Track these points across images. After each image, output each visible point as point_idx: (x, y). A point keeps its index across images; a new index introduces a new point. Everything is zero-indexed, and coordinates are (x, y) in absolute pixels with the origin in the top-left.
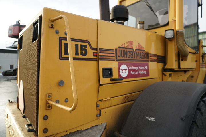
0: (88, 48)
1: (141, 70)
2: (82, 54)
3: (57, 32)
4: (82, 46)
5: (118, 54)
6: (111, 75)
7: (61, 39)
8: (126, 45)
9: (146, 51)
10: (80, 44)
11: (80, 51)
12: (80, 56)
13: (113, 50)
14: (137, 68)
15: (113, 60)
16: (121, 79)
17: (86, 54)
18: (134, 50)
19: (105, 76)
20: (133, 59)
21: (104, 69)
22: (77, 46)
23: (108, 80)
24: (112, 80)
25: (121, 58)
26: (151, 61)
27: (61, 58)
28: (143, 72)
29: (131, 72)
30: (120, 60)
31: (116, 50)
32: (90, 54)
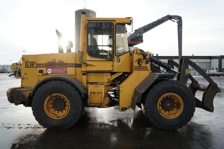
0: (34, 64)
1: (61, 71)
2: (32, 66)
3: (25, 61)
4: (32, 64)
5: (47, 65)
6: (43, 72)
7: (26, 62)
8: (51, 61)
9: (65, 62)
10: (31, 63)
11: (31, 65)
12: (31, 67)
13: (44, 64)
14: (58, 70)
15: (44, 67)
16: (47, 74)
17: (33, 66)
18: (56, 63)
19: (39, 73)
20: (56, 66)
21: (39, 70)
22: (30, 64)
23: (41, 74)
24: (42, 74)
25: (48, 66)
26: (69, 67)
27: (26, 67)
28: (62, 72)
29: (54, 72)
30: (48, 67)
31: (46, 64)
32: (35, 65)
